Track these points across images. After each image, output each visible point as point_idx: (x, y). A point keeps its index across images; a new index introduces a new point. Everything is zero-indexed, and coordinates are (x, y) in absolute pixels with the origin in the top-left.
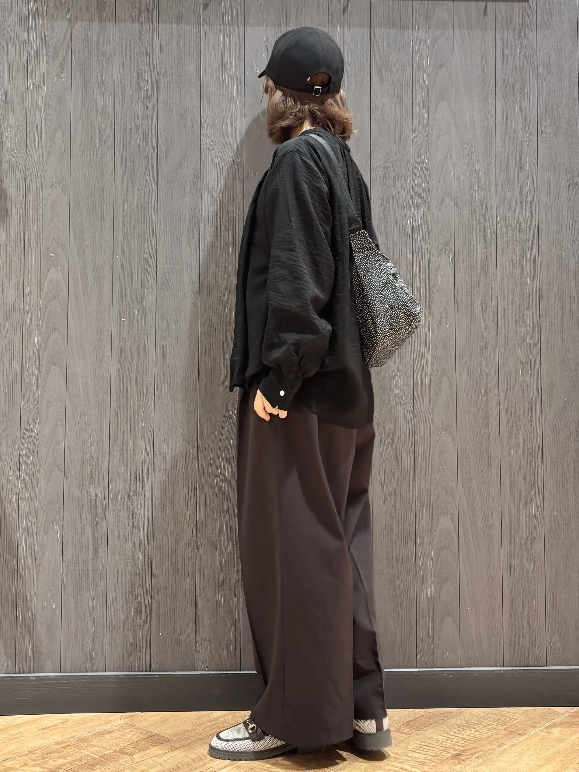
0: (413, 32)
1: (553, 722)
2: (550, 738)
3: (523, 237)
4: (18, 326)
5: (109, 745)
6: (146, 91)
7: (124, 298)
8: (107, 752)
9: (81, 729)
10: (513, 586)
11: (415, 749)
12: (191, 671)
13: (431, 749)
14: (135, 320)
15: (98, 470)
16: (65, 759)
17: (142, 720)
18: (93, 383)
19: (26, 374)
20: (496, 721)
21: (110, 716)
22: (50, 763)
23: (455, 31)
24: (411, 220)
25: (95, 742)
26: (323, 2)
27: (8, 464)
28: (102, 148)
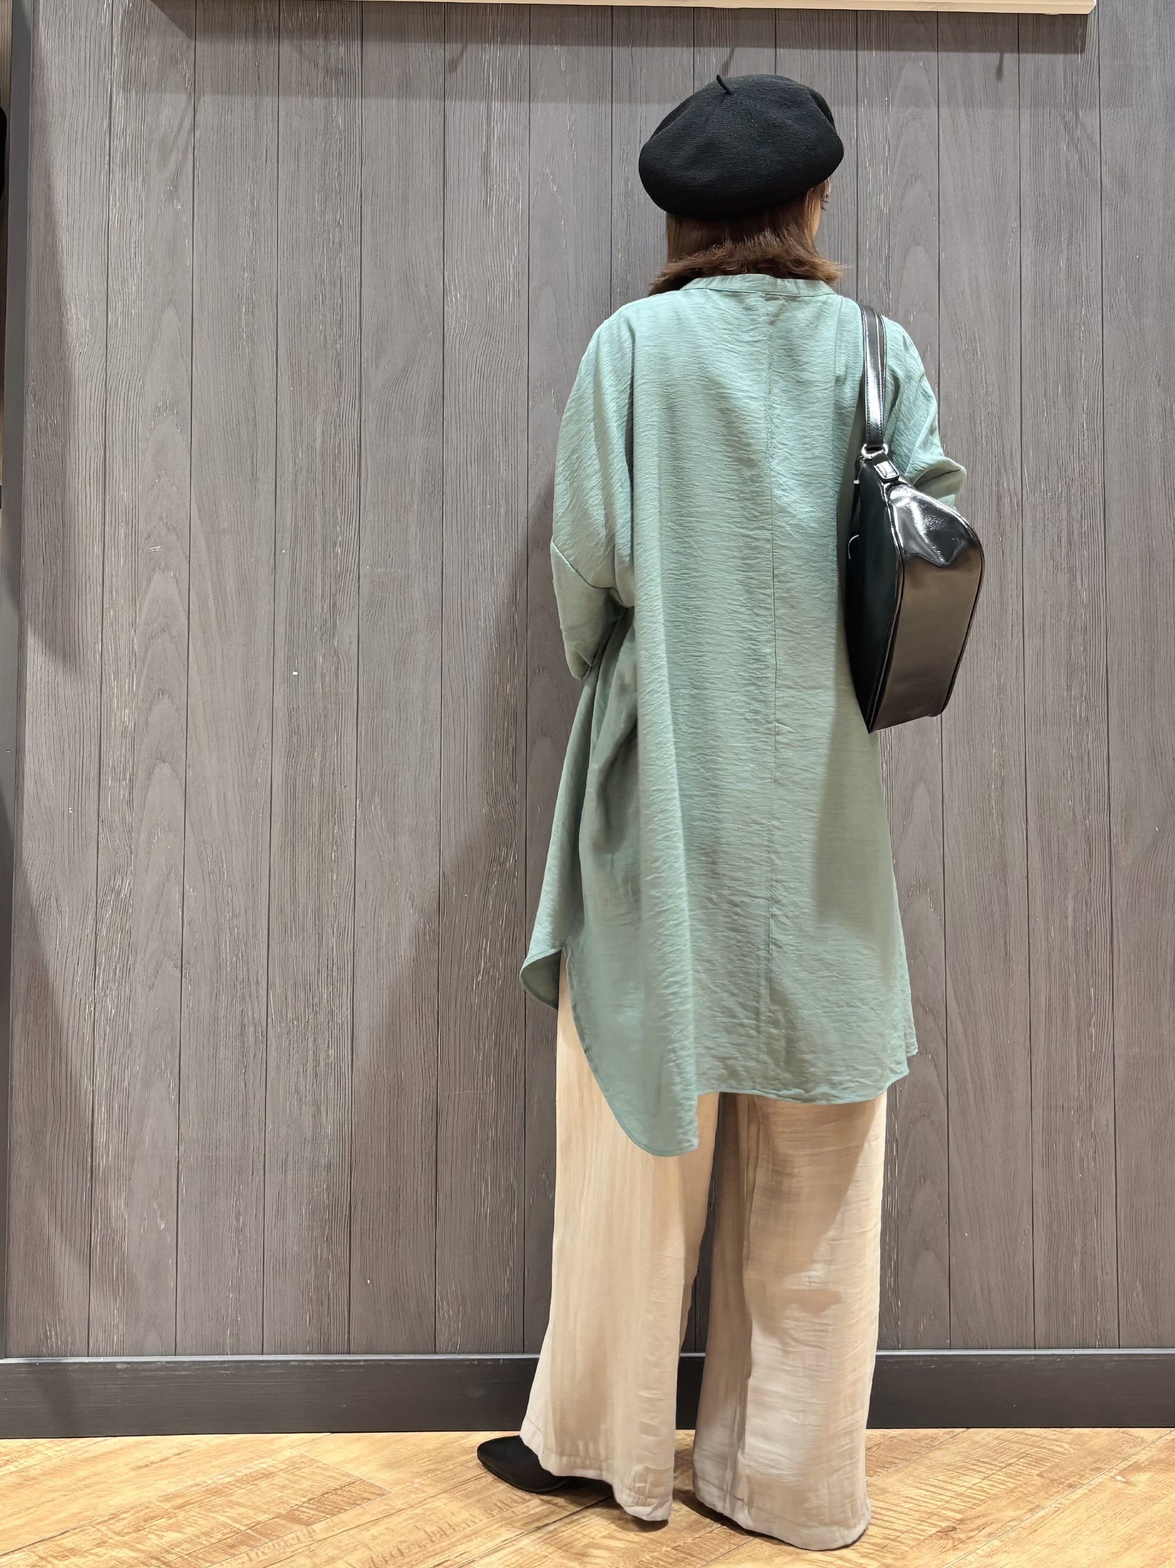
0: (859, 113)
1: (1134, 1460)
2: (1130, 1494)
3: (1074, 513)
4: (91, 686)
5: (265, 1503)
6: (337, 229)
7: (296, 632)
8: (262, 1518)
9: (213, 1467)
10: (1054, 1191)
12: (428, 1353)
13: (897, 1516)
14: (318, 675)
15: (248, 965)
16: (180, 1532)
17: (332, 1449)
18: (238, 797)
19: (108, 779)
20: (1023, 1458)
21: (271, 1441)
22: (150, 1539)
23: (940, 109)
25: (239, 1495)
26: (684, 54)
27: (74, 953)
28: (253, 341)
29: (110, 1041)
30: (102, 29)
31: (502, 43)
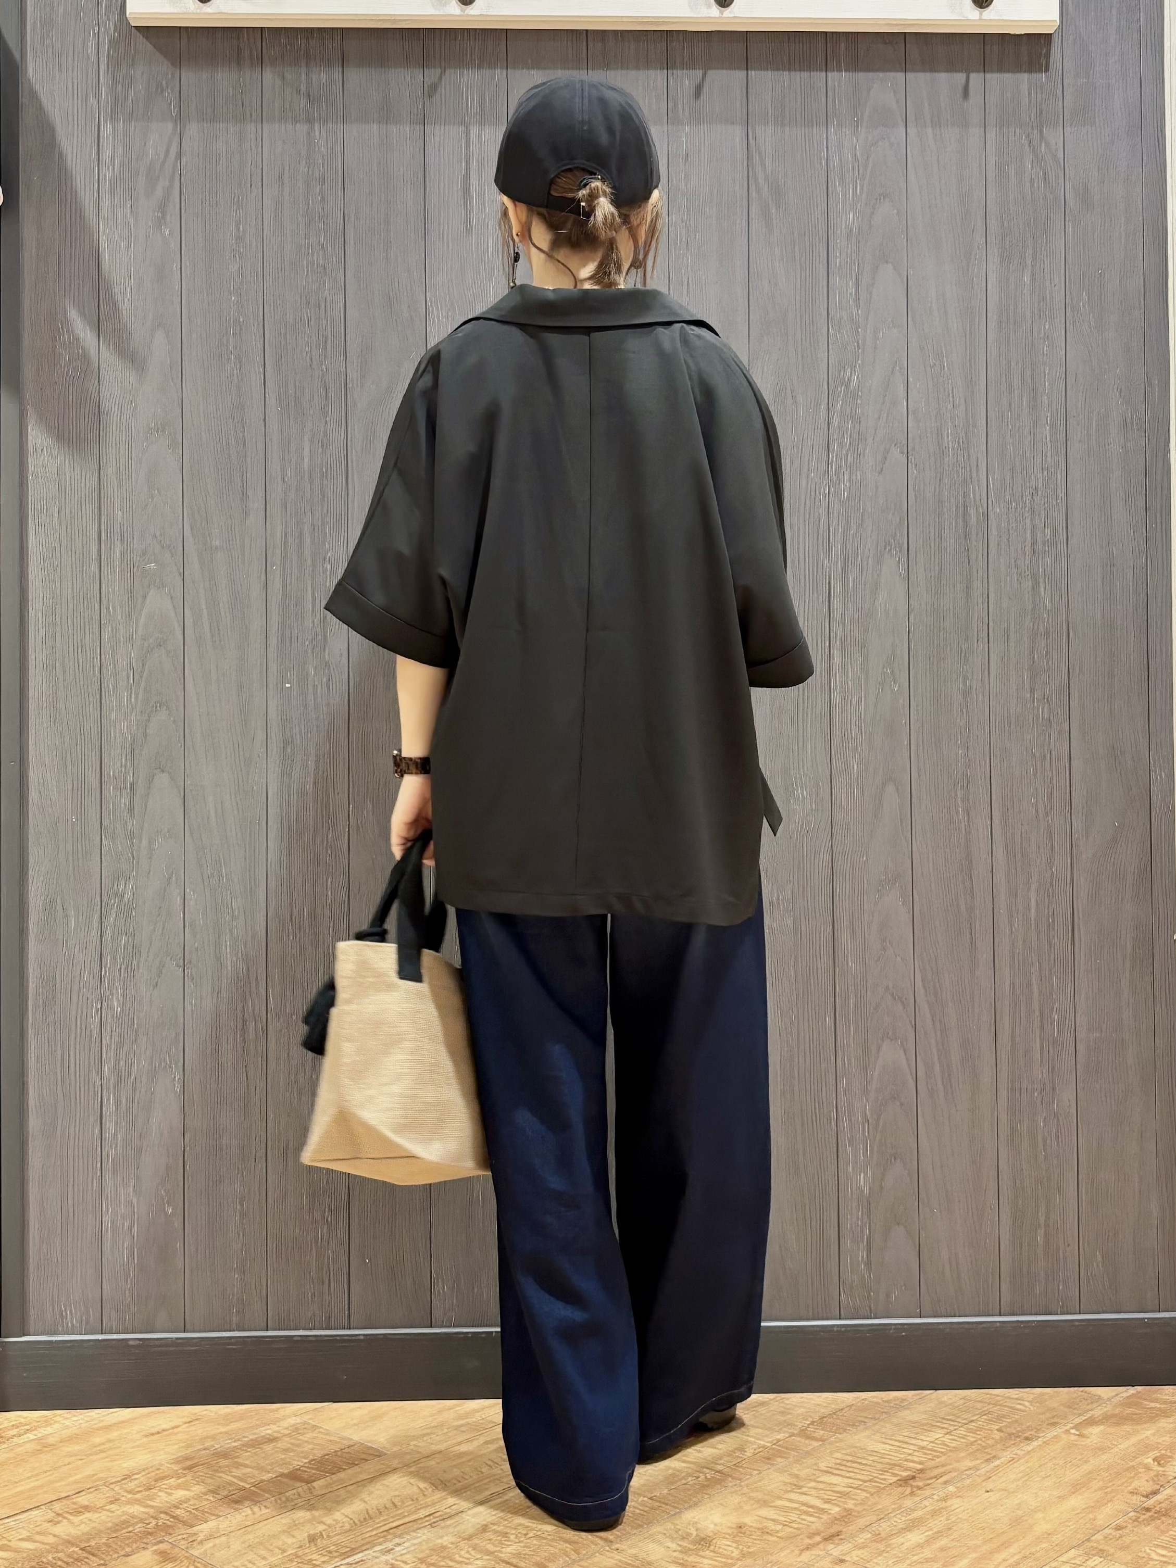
0: (829, 132)
1: (1090, 1415)
2: (1081, 1446)
3: (1037, 521)
4: (91, 700)
5: (271, 1464)
6: (321, 253)
7: (288, 644)
8: (266, 1477)
9: (222, 1432)
10: (1018, 1169)
11: (831, 1468)
12: (425, 1327)
13: (861, 1467)
14: (311, 688)
15: (248, 964)
16: (189, 1490)
17: (334, 1417)
18: (234, 804)
19: (110, 790)
20: (985, 1415)
21: (277, 1410)
22: (160, 1496)
23: (908, 129)
24: (827, 492)
25: (245, 1458)
26: (657, 77)
27: (81, 954)
28: (240, 362)
29: (117, 1038)
30: (89, 58)
31: (479, 68)
